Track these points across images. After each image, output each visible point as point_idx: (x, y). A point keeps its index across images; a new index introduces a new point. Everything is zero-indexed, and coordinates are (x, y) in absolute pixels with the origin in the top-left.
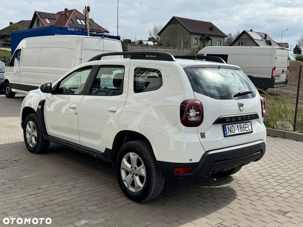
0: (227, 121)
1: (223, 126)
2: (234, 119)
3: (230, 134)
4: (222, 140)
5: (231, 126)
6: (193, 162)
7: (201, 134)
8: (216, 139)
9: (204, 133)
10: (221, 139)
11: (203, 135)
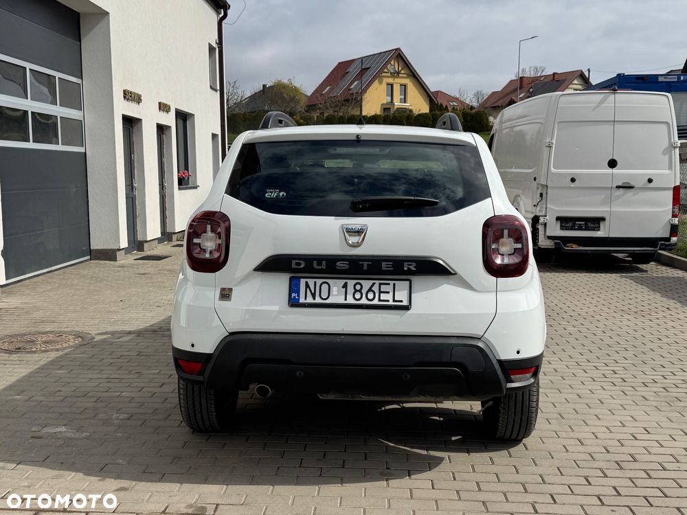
0: (294, 266)
1: (291, 279)
2: (320, 264)
3: (310, 300)
4: (280, 312)
5: (319, 282)
6: (195, 350)
7: (223, 289)
8: (259, 308)
9: (231, 290)
10: (276, 308)
11: (226, 295)
